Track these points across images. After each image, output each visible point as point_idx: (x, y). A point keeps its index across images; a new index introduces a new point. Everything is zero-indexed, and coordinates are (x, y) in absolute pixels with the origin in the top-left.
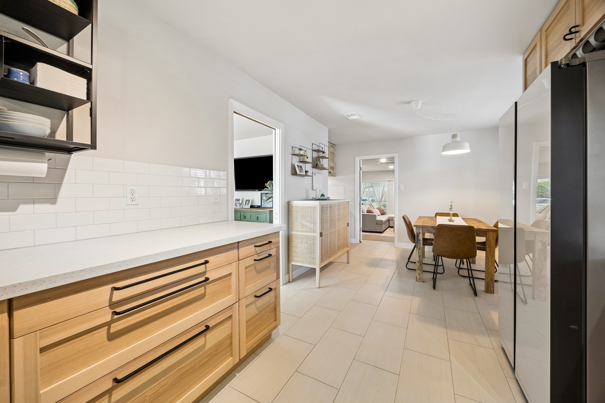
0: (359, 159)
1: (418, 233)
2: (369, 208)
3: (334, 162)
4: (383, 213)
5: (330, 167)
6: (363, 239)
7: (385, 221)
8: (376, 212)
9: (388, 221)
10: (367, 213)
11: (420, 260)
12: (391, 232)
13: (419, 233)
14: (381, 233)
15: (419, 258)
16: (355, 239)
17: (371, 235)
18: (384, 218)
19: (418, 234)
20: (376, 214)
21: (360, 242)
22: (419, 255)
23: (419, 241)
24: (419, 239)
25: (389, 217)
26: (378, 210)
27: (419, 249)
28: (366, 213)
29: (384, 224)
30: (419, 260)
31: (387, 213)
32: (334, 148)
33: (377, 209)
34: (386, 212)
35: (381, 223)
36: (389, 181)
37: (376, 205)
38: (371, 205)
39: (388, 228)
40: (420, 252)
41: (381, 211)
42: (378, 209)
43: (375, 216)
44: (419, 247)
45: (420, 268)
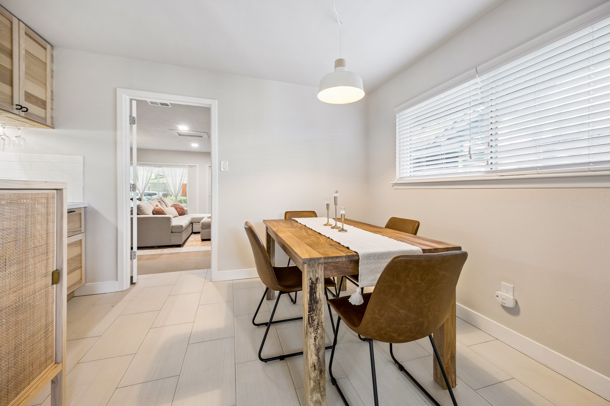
0: (128, 98)
1: (314, 280)
2: (157, 206)
3: (46, 88)
4: (182, 213)
5: (26, 95)
6: (139, 273)
7: (187, 226)
8: (171, 212)
9: (191, 225)
10: (153, 214)
11: (319, 358)
12: (196, 241)
13: (317, 279)
14: (179, 246)
15: (317, 355)
16: (117, 280)
17: (161, 255)
18: (183, 221)
19: (312, 283)
20: (171, 216)
21: (132, 283)
22: (315, 346)
23: (317, 303)
24: (316, 298)
25: (192, 219)
26: (173, 208)
27: (317, 329)
28: (151, 215)
29: (184, 232)
30: (316, 362)
31: (188, 212)
32: (45, 49)
33: (171, 206)
34: (187, 210)
35: (179, 229)
36: (190, 166)
37: (170, 201)
38: (161, 201)
39: (191, 236)
40: (318, 336)
41: (178, 209)
42: (175, 206)
43: (169, 219)
44: (316, 322)
45: (319, 384)
